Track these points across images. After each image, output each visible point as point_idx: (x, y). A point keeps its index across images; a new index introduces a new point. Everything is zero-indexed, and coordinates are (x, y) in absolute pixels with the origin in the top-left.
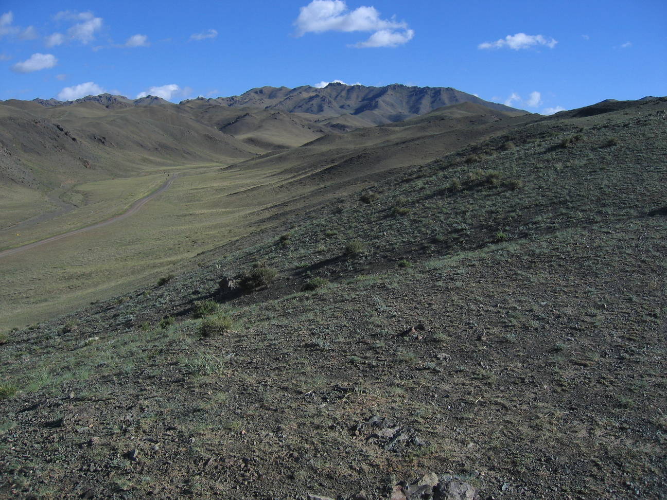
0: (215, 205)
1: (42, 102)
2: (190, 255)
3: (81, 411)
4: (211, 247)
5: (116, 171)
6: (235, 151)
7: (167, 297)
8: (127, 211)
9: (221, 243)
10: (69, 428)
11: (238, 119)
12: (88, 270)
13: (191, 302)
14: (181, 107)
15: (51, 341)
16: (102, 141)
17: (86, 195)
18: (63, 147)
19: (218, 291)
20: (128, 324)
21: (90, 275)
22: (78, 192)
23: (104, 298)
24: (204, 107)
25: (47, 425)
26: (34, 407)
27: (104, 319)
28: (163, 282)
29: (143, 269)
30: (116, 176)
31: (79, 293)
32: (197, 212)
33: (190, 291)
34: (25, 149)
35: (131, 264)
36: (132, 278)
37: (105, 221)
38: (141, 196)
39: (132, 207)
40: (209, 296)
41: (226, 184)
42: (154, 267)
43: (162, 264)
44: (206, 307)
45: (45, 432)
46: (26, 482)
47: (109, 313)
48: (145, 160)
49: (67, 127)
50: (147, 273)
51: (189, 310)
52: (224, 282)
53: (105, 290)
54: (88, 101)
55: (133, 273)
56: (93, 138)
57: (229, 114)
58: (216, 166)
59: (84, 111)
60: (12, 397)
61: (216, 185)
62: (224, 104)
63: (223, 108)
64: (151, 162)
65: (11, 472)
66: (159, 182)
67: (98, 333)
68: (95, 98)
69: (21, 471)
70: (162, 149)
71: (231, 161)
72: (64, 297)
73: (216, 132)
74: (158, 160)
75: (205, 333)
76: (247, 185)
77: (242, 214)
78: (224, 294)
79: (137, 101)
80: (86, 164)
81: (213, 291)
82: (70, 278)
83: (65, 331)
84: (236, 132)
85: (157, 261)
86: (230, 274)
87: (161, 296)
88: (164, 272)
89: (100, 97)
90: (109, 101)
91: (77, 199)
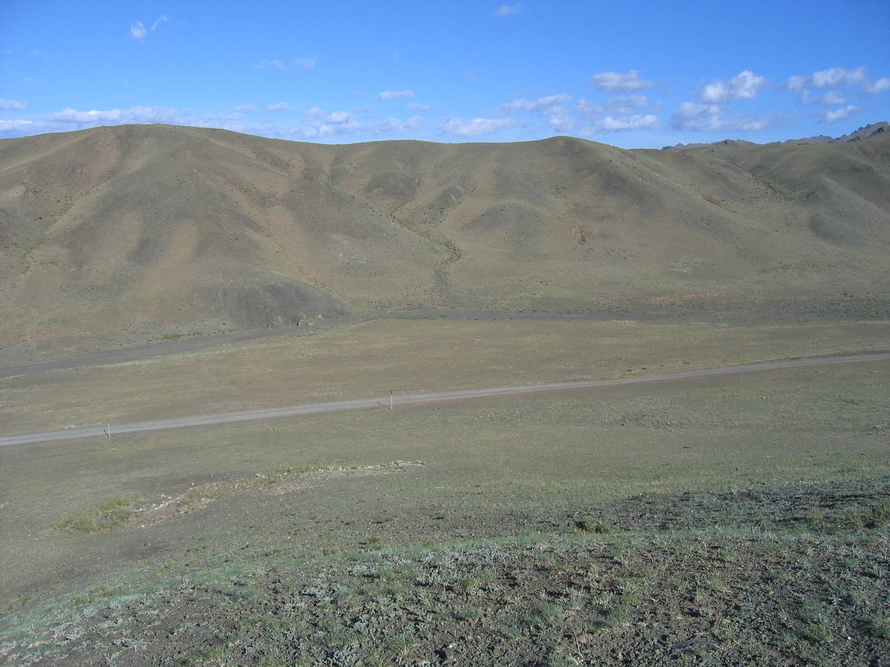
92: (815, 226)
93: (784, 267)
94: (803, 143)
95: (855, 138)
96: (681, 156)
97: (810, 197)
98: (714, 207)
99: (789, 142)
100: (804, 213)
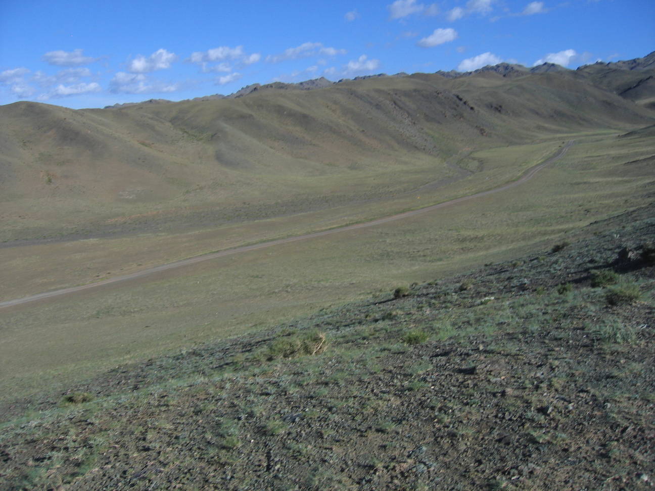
0: (611, 173)
1: (443, 74)
2: (583, 224)
3: (493, 363)
4: (605, 216)
5: (512, 139)
6: (636, 117)
7: (561, 265)
8: (519, 178)
9: (616, 213)
10: (482, 377)
11: (640, 82)
12: (480, 233)
13: (587, 270)
14: (579, 73)
15: (449, 297)
16: (498, 109)
17: (481, 161)
18: (462, 116)
19: (616, 262)
20: (522, 288)
21: (482, 238)
22: (474, 159)
23: (497, 261)
24: (604, 72)
25: (460, 371)
26: (445, 354)
27: (498, 280)
28: (557, 249)
29: (534, 236)
30: (511, 143)
31: (471, 255)
32: (592, 180)
33: (587, 259)
34: (428, 118)
35: (522, 229)
36: (522, 244)
37: (499, 186)
38: (535, 163)
39: (525, 173)
40: (607, 265)
41: (624, 151)
42: (545, 234)
43: (553, 232)
44: (605, 277)
45: (460, 377)
46: (447, 420)
47: (503, 276)
48: (539, 128)
49: (466, 97)
50: (537, 240)
51: (585, 279)
52: (624, 253)
53: (497, 253)
54: (486, 71)
55: (524, 239)
56: (490, 106)
57: (629, 78)
58: (614, 133)
59: (482, 81)
60: (424, 343)
61: (613, 152)
62: (625, 68)
63: (623, 71)
64: (546, 129)
65: (433, 408)
66: (554, 149)
67: (492, 294)
68: (492, 68)
69: (440, 409)
70: (557, 116)
71: (630, 127)
72: (457, 258)
73: (615, 97)
74: (554, 127)
75: (612, 301)
76: (648, 153)
77: (640, 183)
78: (623, 264)
79: (533, 69)
80: (482, 131)
81: (610, 260)
82: (464, 240)
83: (462, 289)
84: (637, 96)
85: (549, 229)
86: (630, 244)
87: (556, 262)
88: (556, 239)
89: (498, 66)
90: (506, 70)
91: (473, 165)
92: (219, 157)
93: (201, 188)
94: (205, 100)
95: (240, 95)
96: (119, 113)
97: (214, 138)
98: (147, 150)
99: (196, 99)
100: (211, 149)
